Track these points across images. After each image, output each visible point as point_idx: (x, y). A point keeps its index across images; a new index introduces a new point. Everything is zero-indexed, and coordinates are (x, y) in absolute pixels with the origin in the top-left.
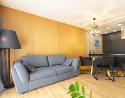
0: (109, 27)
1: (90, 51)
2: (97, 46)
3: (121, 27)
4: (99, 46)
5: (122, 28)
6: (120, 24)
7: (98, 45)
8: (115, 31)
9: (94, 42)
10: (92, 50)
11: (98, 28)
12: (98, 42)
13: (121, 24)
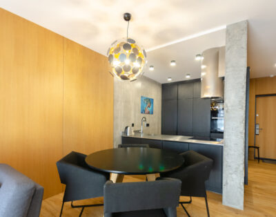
0: (173, 61)
1: (127, 128)
2: (149, 113)
3: (203, 67)
4: (152, 113)
5: (205, 70)
6: (199, 55)
7: (149, 109)
8: (188, 77)
9: (139, 101)
10: (133, 125)
11: (136, 50)
12: (150, 101)
13: (203, 58)
